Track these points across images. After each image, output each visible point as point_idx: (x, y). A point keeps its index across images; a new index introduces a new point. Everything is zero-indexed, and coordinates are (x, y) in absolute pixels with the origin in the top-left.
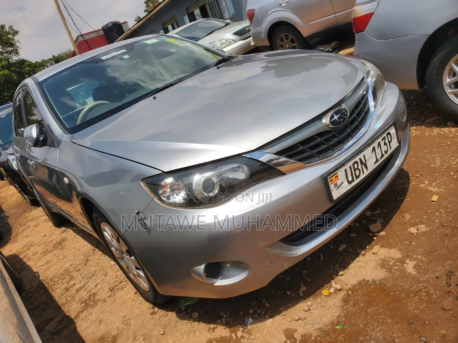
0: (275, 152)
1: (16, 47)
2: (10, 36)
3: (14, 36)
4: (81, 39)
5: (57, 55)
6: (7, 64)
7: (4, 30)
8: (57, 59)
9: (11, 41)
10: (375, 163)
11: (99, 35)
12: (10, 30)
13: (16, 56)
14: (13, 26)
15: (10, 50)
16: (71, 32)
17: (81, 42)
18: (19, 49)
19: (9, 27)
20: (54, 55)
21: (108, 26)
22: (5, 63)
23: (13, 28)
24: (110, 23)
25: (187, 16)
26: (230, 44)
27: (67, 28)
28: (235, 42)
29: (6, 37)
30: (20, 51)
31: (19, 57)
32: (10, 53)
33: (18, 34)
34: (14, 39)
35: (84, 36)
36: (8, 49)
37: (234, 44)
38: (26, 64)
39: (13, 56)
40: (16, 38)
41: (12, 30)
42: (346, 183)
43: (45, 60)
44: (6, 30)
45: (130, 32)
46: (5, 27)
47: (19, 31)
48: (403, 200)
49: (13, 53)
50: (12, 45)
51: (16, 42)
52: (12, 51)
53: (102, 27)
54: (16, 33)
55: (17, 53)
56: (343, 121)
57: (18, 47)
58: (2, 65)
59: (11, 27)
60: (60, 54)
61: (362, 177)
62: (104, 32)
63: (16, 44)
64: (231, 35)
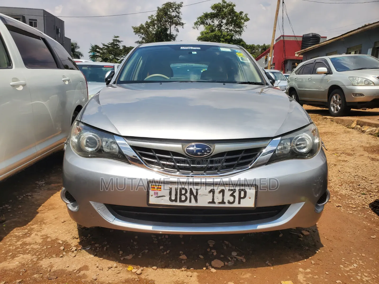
0: (131, 145)
1: (242, 29)
2: (243, 21)
3: (245, 21)
4: (282, 38)
5: (267, 45)
6: (230, 39)
7: (241, 15)
8: (265, 47)
9: (241, 24)
10: (210, 203)
11: (296, 40)
12: (244, 17)
13: (238, 35)
14: (248, 15)
15: (238, 30)
16: (276, 30)
17: (281, 40)
18: (244, 31)
19: (245, 15)
20: (265, 44)
21: (309, 35)
22: (229, 38)
23: (247, 16)
24: (311, 34)
25: (371, 49)
26: (369, 84)
27: (275, 27)
28: (375, 85)
29: (240, 20)
30: (243, 34)
31: (240, 37)
32: (236, 32)
33: (249, 21)
34: (244, 23)
35: (284, 37)
36: (236, 29)
37: (373, 86)
38: (242, 43)
39: (237, 34)
40: (246, 23)
41: (246, 17)
42: (167, 198)
43: (260, 46)
44: (242, 16)
45: (318, 46)
46: (242, 14)
47: (250, 19)
48: (269, 266)
49: (238, 33)
50: (240, 27)
51: (244, 26)
52: (238, 31)
53: (303, 35)
54: (247, 20)
55: (240, 34)
56: (200, 155)
57: (243, 30)
58: (226, 38)
59: (246, 15)
60: (270, 45)
61: (187, 204)
62: (303, 39)
63: (243, 28)
64: (375, 77)
